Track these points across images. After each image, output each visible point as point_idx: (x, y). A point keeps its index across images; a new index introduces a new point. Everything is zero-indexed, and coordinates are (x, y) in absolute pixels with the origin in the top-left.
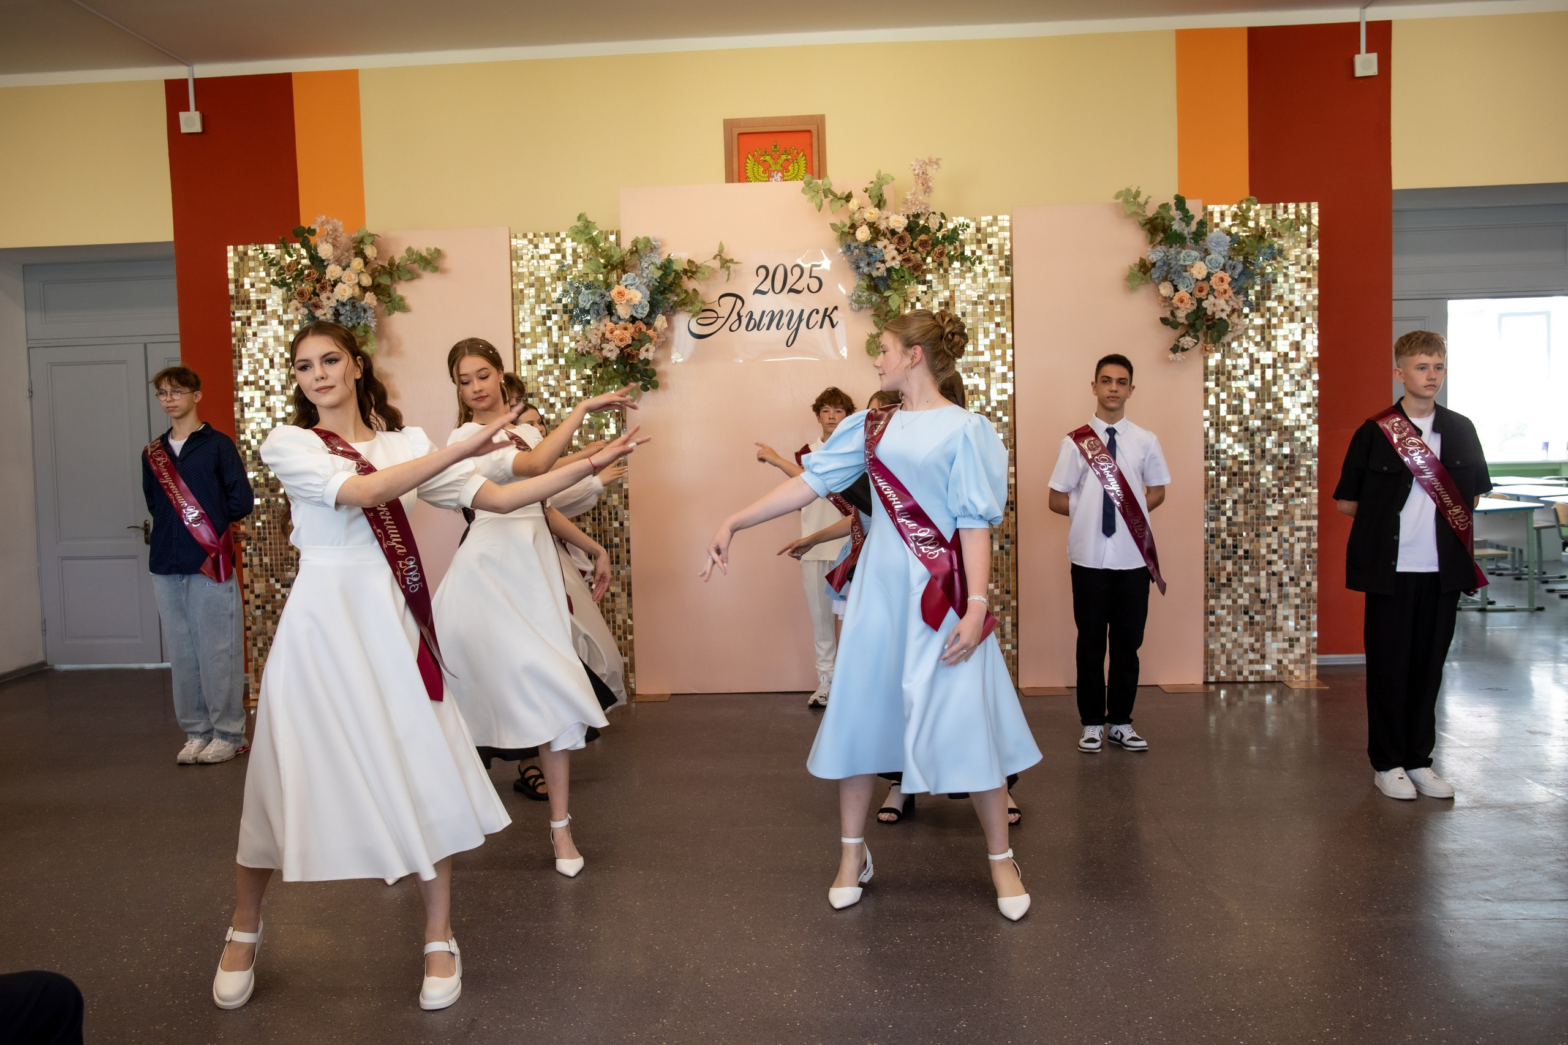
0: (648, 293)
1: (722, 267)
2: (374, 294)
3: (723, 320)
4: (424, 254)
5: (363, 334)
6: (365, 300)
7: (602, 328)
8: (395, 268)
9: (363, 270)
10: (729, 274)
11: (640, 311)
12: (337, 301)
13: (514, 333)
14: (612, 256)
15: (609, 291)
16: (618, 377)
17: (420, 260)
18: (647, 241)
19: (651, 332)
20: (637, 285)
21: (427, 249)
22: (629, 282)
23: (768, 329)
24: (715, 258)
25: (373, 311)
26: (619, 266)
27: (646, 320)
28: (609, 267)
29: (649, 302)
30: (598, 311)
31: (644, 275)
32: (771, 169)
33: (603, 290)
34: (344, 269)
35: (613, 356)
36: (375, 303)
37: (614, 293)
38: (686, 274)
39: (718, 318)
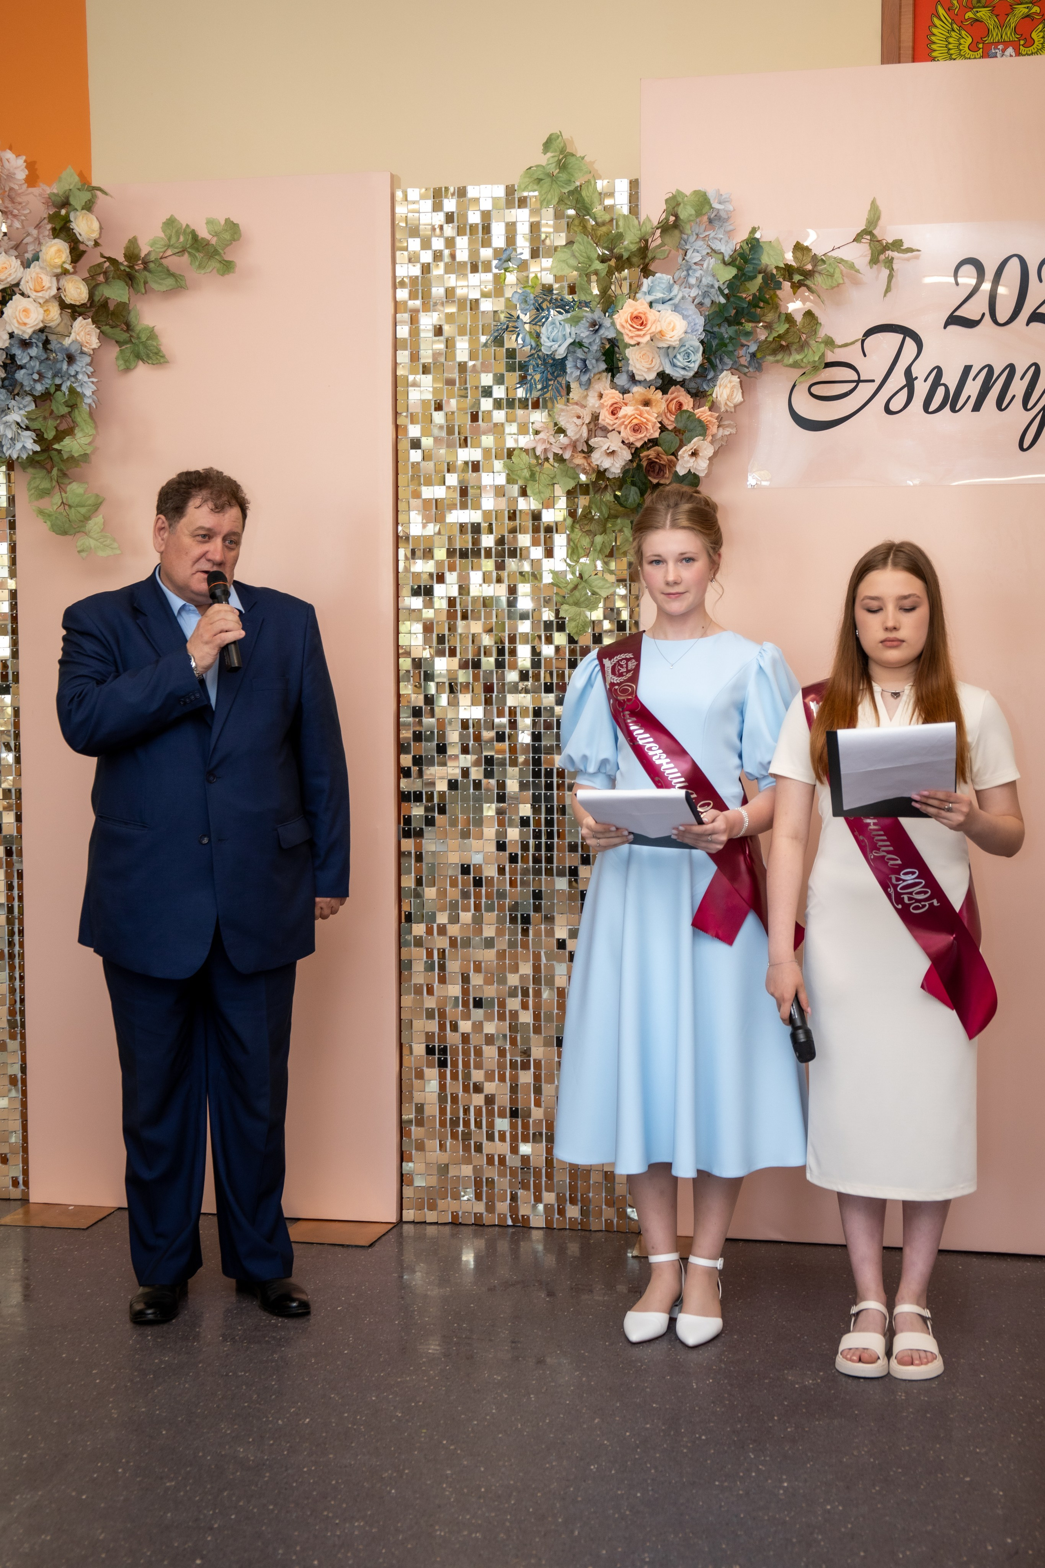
0: (701, 321)
1: (874, 261)
2: (94, 322)
3: (872, 387)
4: (204, 233)
5: (65, 410)
6: (73, 336)
7: (592, 401)
8: (139, 266)
9: (69, 267)
10: (891, 277)
11: (681, 361)
12: (11, 335)
13: (396, 414)
14: (620, 236)
15: (611, 316)
16: (625, 515)
17: (192, 246)
18: (702, 201)
19: (703, 413)
20: (676, 301)
21: (209, 222)
22: (659, 295)
23: (977, 408)
24: (858, 239)
25: (88, 359)
26: (635, 260)
27: (692, 385)
28: (613, 262)
29: (702, 342)
30: (584, 361)
31: (692, 281)
32: (989, 40)
33: (597, 314)
34: (26, 264)
35: (615, 467)
36: (94, 342)
37: (622, 318)
38: (790, 279)
39: (859, 381)
